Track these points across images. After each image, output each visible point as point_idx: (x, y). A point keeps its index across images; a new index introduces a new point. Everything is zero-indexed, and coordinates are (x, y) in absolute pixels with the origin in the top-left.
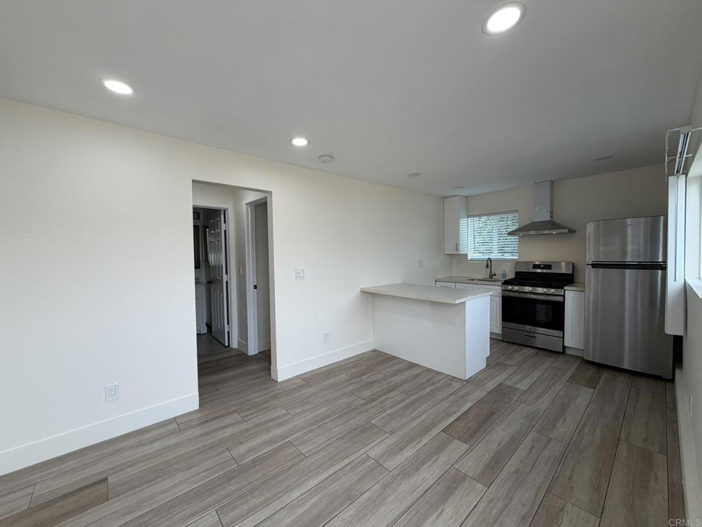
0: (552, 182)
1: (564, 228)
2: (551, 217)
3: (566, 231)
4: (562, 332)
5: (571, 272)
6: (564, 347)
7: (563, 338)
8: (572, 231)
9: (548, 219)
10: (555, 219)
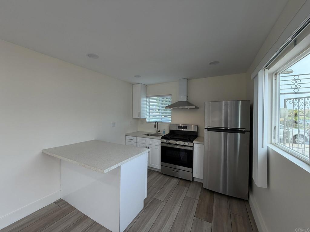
0: (188, 80)
1: (193, 105)
2: (187, 99)
3: (194, 107)
4: (192, 169)
5: (196, 131)
6: (193, 178)
7: (193, 172)
8: (197, 108)
9: (186, 100)
10: (189, 101)
